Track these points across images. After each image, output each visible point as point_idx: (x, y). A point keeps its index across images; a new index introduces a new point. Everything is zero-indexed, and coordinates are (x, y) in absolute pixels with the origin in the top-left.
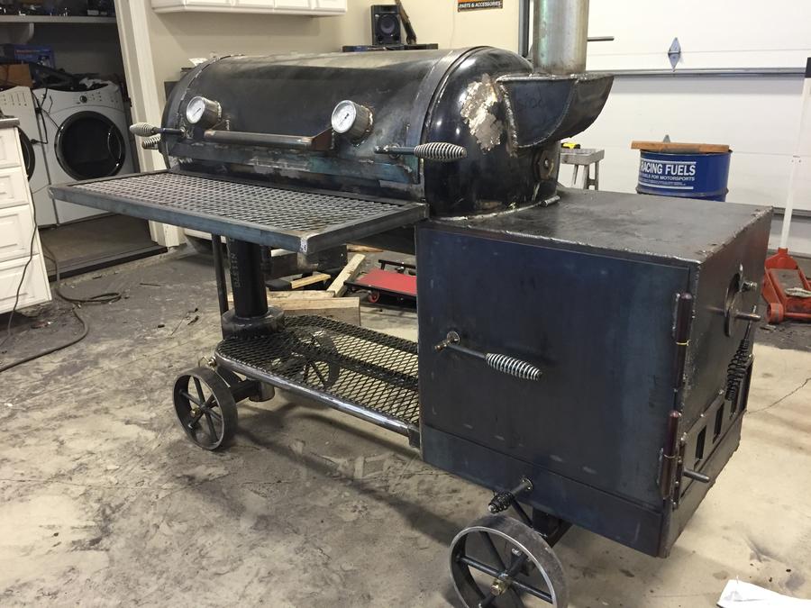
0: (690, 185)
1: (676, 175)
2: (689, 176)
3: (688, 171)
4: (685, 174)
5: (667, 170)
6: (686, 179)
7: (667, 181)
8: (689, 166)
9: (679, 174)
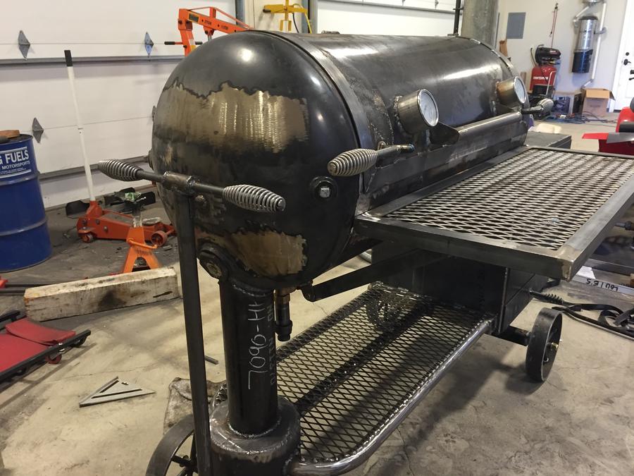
0: (28, 169)
1: (17, 162)
2: (26, 160)
3: (25, 156)
4: (24, 159)
5: (7, 159)
6: (25, 163)
7: (10, 169)
8: (23, 151)
9: (19, 160)
